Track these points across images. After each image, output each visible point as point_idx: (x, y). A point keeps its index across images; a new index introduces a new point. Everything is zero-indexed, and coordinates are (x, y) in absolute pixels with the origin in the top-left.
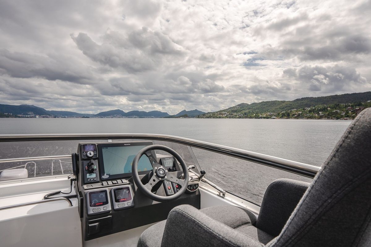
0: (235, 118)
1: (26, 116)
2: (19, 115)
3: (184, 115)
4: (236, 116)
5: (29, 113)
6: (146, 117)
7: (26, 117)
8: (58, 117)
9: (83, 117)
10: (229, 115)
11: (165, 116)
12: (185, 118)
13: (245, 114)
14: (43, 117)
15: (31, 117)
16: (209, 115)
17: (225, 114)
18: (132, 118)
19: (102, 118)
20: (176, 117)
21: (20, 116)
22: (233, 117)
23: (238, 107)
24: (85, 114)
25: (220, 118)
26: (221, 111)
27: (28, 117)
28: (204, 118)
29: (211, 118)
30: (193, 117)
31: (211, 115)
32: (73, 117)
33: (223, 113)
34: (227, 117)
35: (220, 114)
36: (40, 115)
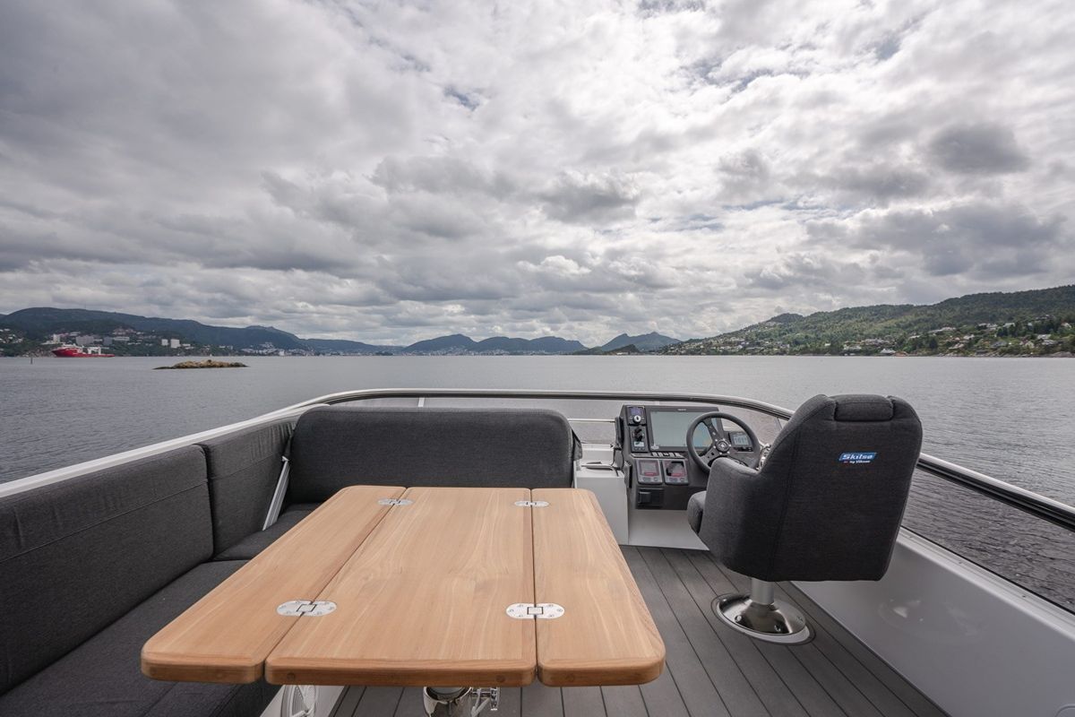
0: (768, 353)
1: (260, 351)
2: (245, 350)
3: (624, 346)
4: (772, 348)
5: (264, 346)
6: (527, 354)
7: (259, 354)
8: (324, 354)
9: (378, 354)
10: (749, 346)
11: (575, 349)
12: (629, 354)
13: (797, 343)
14: (294, 354)
15: (269, 355)
16: (694, 346)
17: (739, 343)
18: (492, 354)
19: (421, 354)
20: (605, 353)
21: (248, 351)
22: (762, 353)
23: (772, 324)
24: (381, 347)
25: (725, 353)
27: (263, 355)
28: (681, 354)
29: (700, 354)
30: (650, 352)
31: (702, 347)
32: (356, 352)
33: (734, 339)
34: (744, 351)
35: (726, 343)
36: (286, 349)
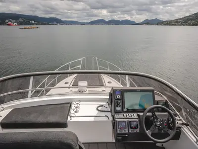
0: (189, 25)
3: (147, 23)
5: (54, 22)
6: (120, 24)
8: (68, 24)
9: (82, 24)
11: (133, 23)
12: (147, 25)
14: (61, 25)
16: (167, 22)
17: (181, 22)
18: (110, 24)
19: (92, 25)
22: (187, 25)
25: (175, 25)
26: (177, 19)
27: (54, 25)
28: (162, 25)
29: (167, 25)
30: (153, 24)
32: (76, 24)
33: (179, 21)
34: (182, 24)
35: (176, 22)
36: (59, 23)
